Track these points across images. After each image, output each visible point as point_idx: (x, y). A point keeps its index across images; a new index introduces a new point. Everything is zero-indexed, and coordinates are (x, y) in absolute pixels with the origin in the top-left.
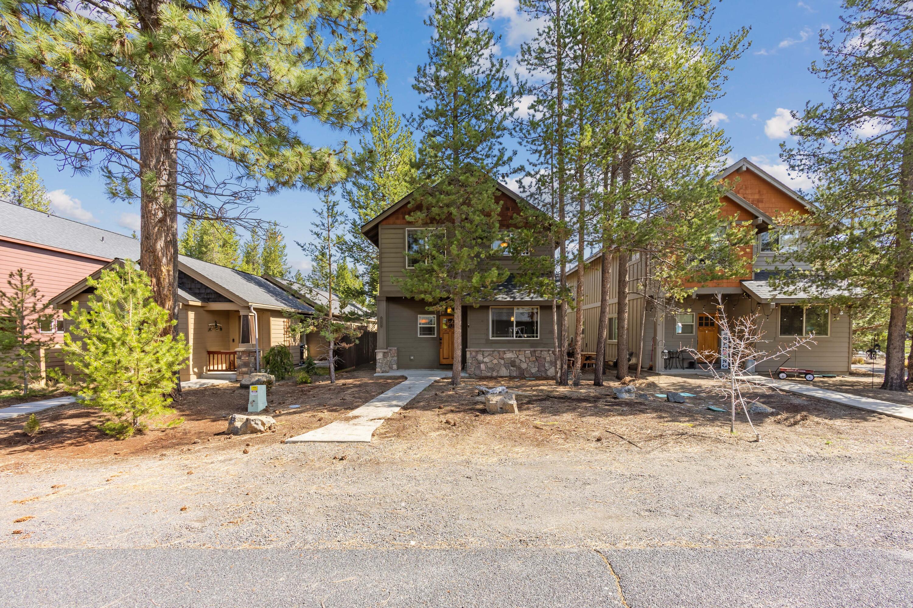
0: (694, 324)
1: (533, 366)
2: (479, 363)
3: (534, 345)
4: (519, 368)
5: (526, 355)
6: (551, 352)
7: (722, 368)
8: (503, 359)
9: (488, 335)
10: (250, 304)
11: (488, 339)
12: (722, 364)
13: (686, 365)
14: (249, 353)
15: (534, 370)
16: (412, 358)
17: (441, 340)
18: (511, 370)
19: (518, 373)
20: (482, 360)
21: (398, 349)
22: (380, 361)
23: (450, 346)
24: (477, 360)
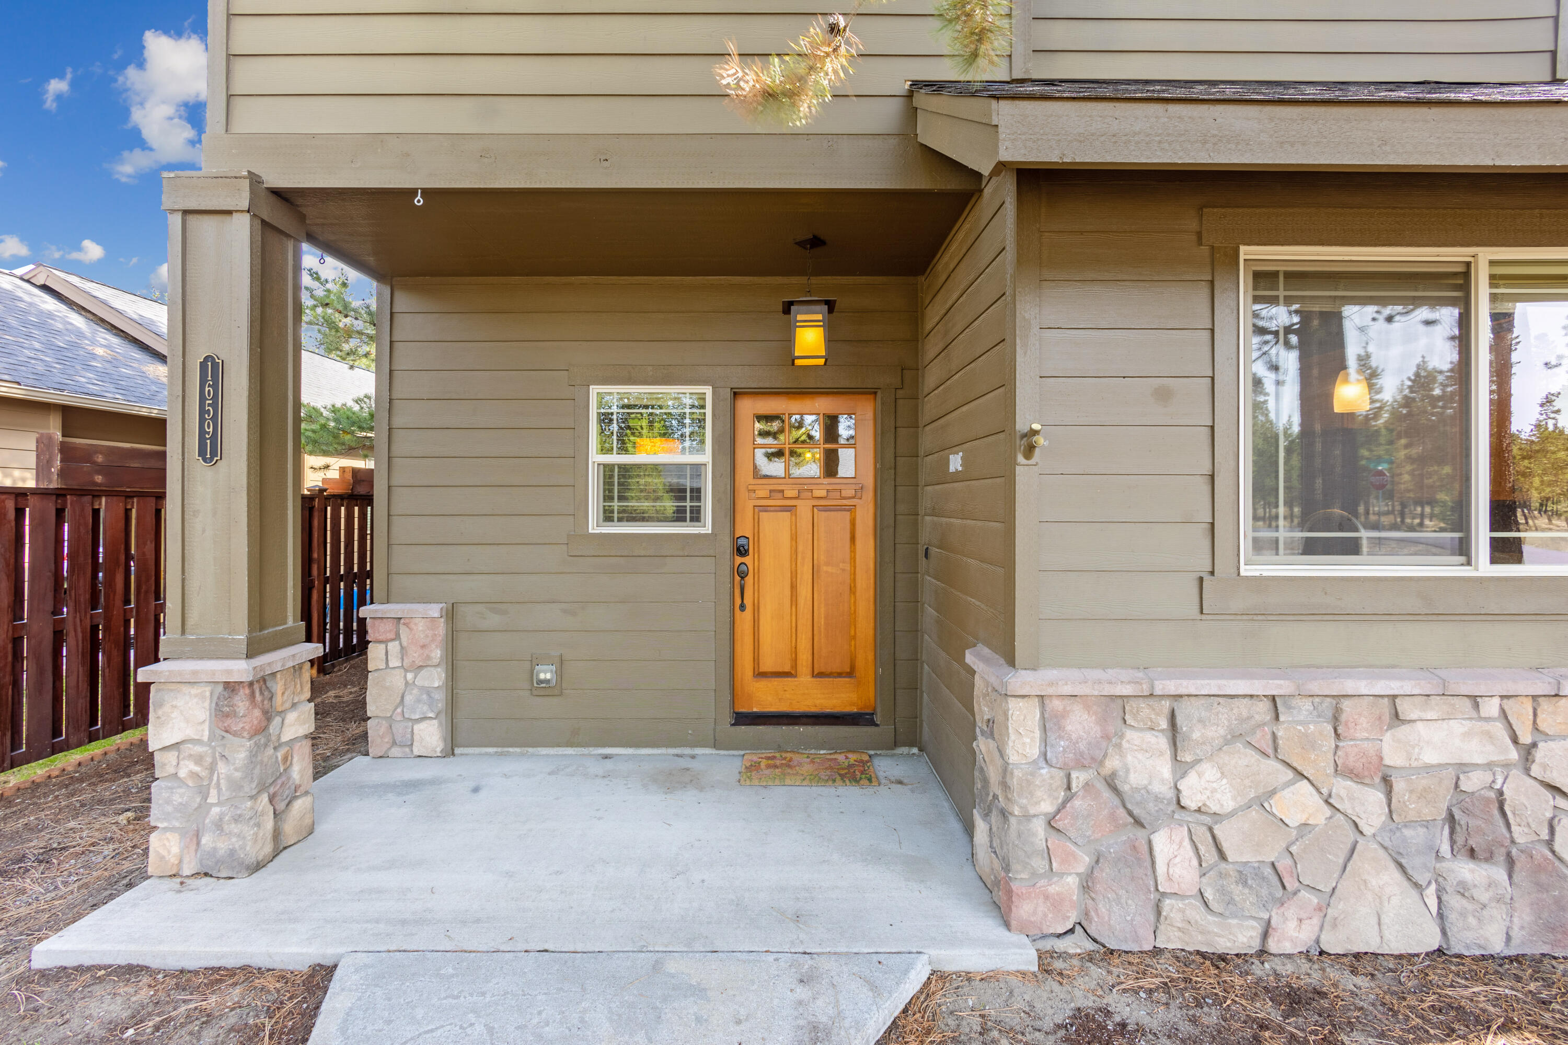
2: (1138, 821)
4: (1542, 870)
8: (1378, 776)
9: (1216, 530)
11: (1215, 579)
16: (546, 674)
17: (742, 551)
18: (1463, 890)
19: (1524, 917)
20: (1163, 789)
21: (451, 615)
22: (187, 768)
23: (804, 592)
24: (1111, 783)
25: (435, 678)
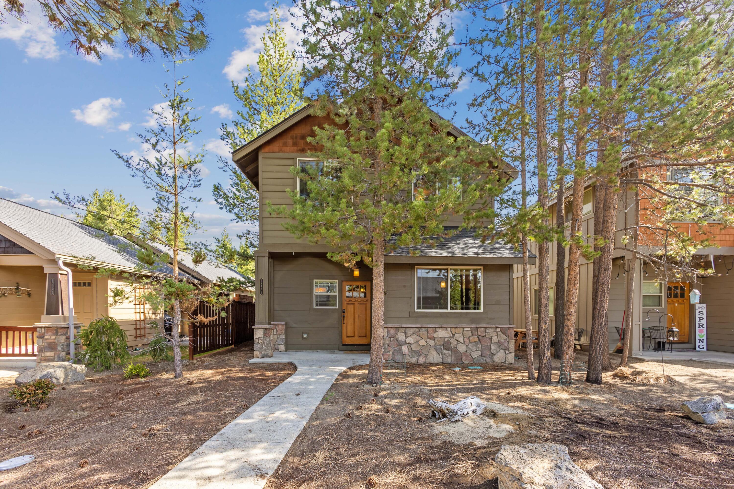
0: (663, 294)
1: (474, 349)
2: (400, 344)
3: (475, 320)
4: (455, 351)
5: (466, 334)
6: (498, 330)
7: (698, 349)
8: (433, 339)
9: (412, 305)
10: (57, 256)
11: (411, 312)
12: (698, 344)
13: (653, 345)
14: (56, 330)
15: (476, 355)
16: (305, 336)
17: (344, 312)
18: (445, 354)
19: (453, 358)
20: (403, 340)
21: (286, 324)
22: (260, 341)
23: (356, 320)
24: (397, 340)
25: (283, 336)
